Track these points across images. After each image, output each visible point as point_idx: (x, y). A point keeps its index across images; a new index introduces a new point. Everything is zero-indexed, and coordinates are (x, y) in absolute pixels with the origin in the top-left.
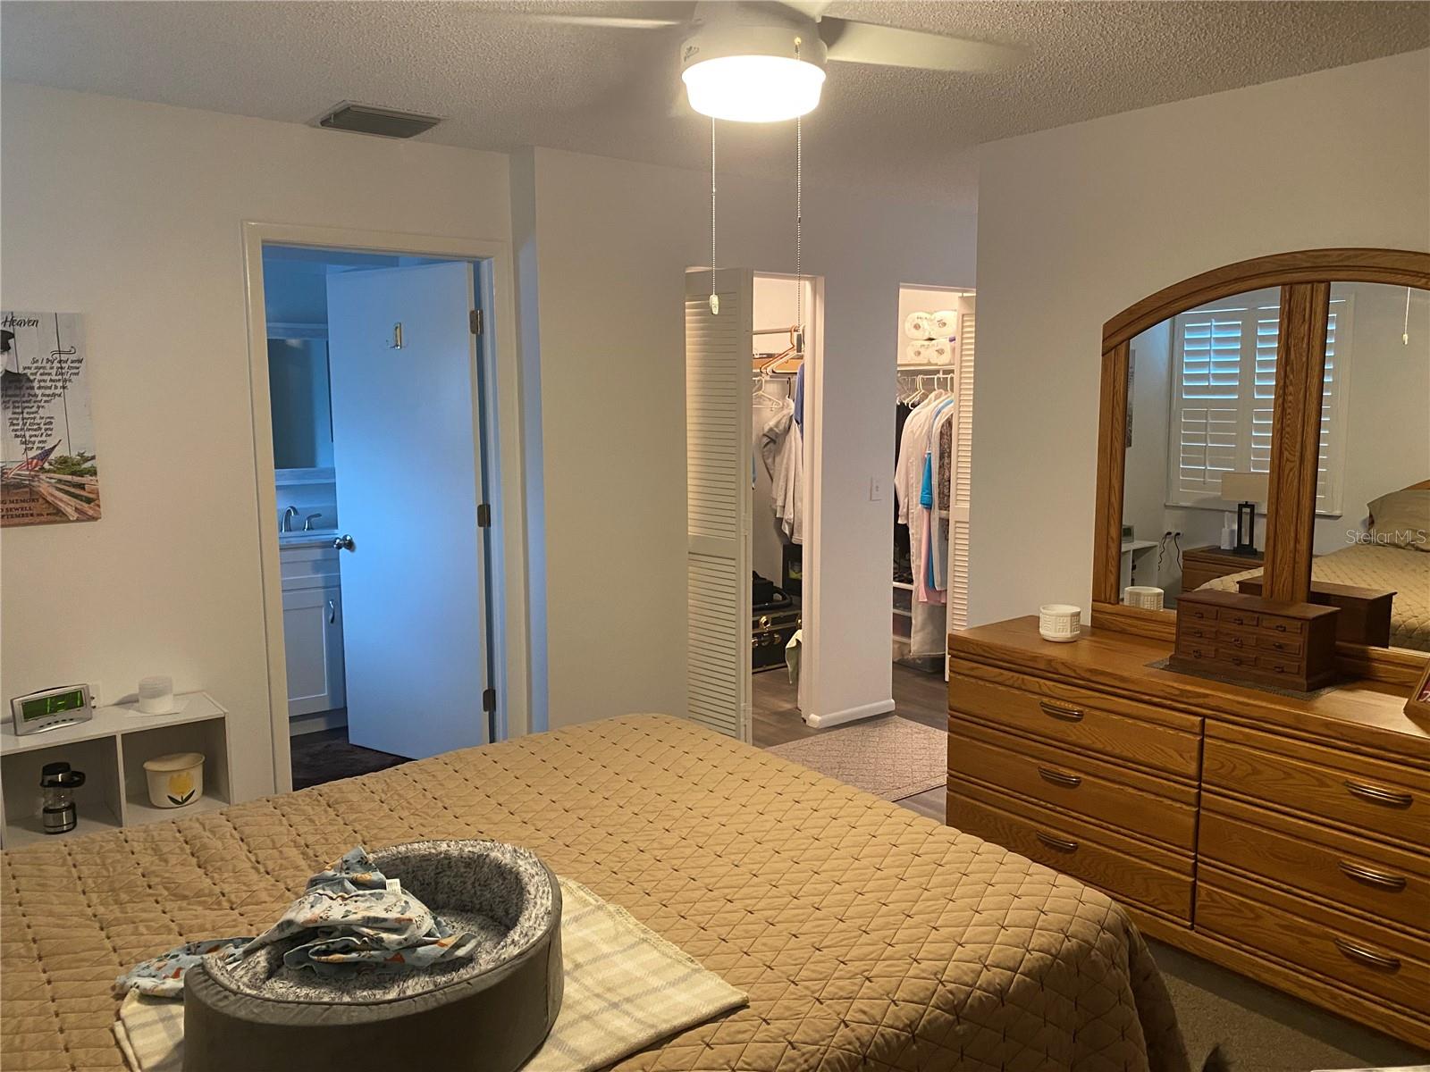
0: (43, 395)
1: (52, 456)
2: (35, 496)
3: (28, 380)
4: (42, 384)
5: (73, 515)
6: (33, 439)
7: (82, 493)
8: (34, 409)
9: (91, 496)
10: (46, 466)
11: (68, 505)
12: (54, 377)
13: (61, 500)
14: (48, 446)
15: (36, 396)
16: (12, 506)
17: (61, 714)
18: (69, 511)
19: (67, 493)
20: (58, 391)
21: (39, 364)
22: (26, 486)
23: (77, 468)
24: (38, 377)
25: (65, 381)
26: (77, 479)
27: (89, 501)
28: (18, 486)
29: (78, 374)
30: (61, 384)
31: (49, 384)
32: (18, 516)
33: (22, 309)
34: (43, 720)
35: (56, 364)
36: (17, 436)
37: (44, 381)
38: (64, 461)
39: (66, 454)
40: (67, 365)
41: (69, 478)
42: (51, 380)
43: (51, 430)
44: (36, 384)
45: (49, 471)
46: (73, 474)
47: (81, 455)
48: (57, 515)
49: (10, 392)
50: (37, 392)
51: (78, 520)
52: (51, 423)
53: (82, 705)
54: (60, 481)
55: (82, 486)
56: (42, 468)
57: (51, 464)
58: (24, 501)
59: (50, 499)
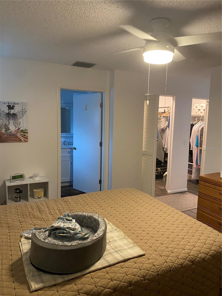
0: (19, 118)
1: (20, 129)
2: (17, 137)
3: (17, 115)
4: (19, 116)
5: (23, 141)
6: (17, 126)
7: (25, 136)
8: (18, 120)
9: (27, 137)
10: (19, 131)
11: (22, 139)
12: (21, 114)
13: (21, 138)
14: (19, 127)
15: (18, 118)
16: (13, 138)
17: (19, 179)
18: (22, 140)
19: (22, 136)
20: (22, 117)
21: (19, 112)
22: (15, 135)
23: (24, 132)
24: (18, 114)
25: (23, 115)
26: (24, 134)
27: (26, 138)
28: (14, 135)
29: (25, 114)
30: (22, 116)
31: (20, 116)
32: (13, 141)
33: (16, 101)
34: (16, 180)
35: (22, 112)
36: (14, 125)
37: (20, 115)
38: (22, 130)
39: (23, 129)
40: (24, 112)
41: (23, 134)
42: (21, 115)
43: (20, 124)
44: (18, 116)
45: (19, 132)
46: (23, 133)
47: (25, 129)
48: (20, 141)
49: (13, 117)
50: (18, 117)
51: (24, 142)
52: (20, 123)
53: (23, 177)
54: (21, 134)
55: (25, 135)
56: (18, 132)
57: (20, 131)
58: (14, 138)
59: (19, 137)
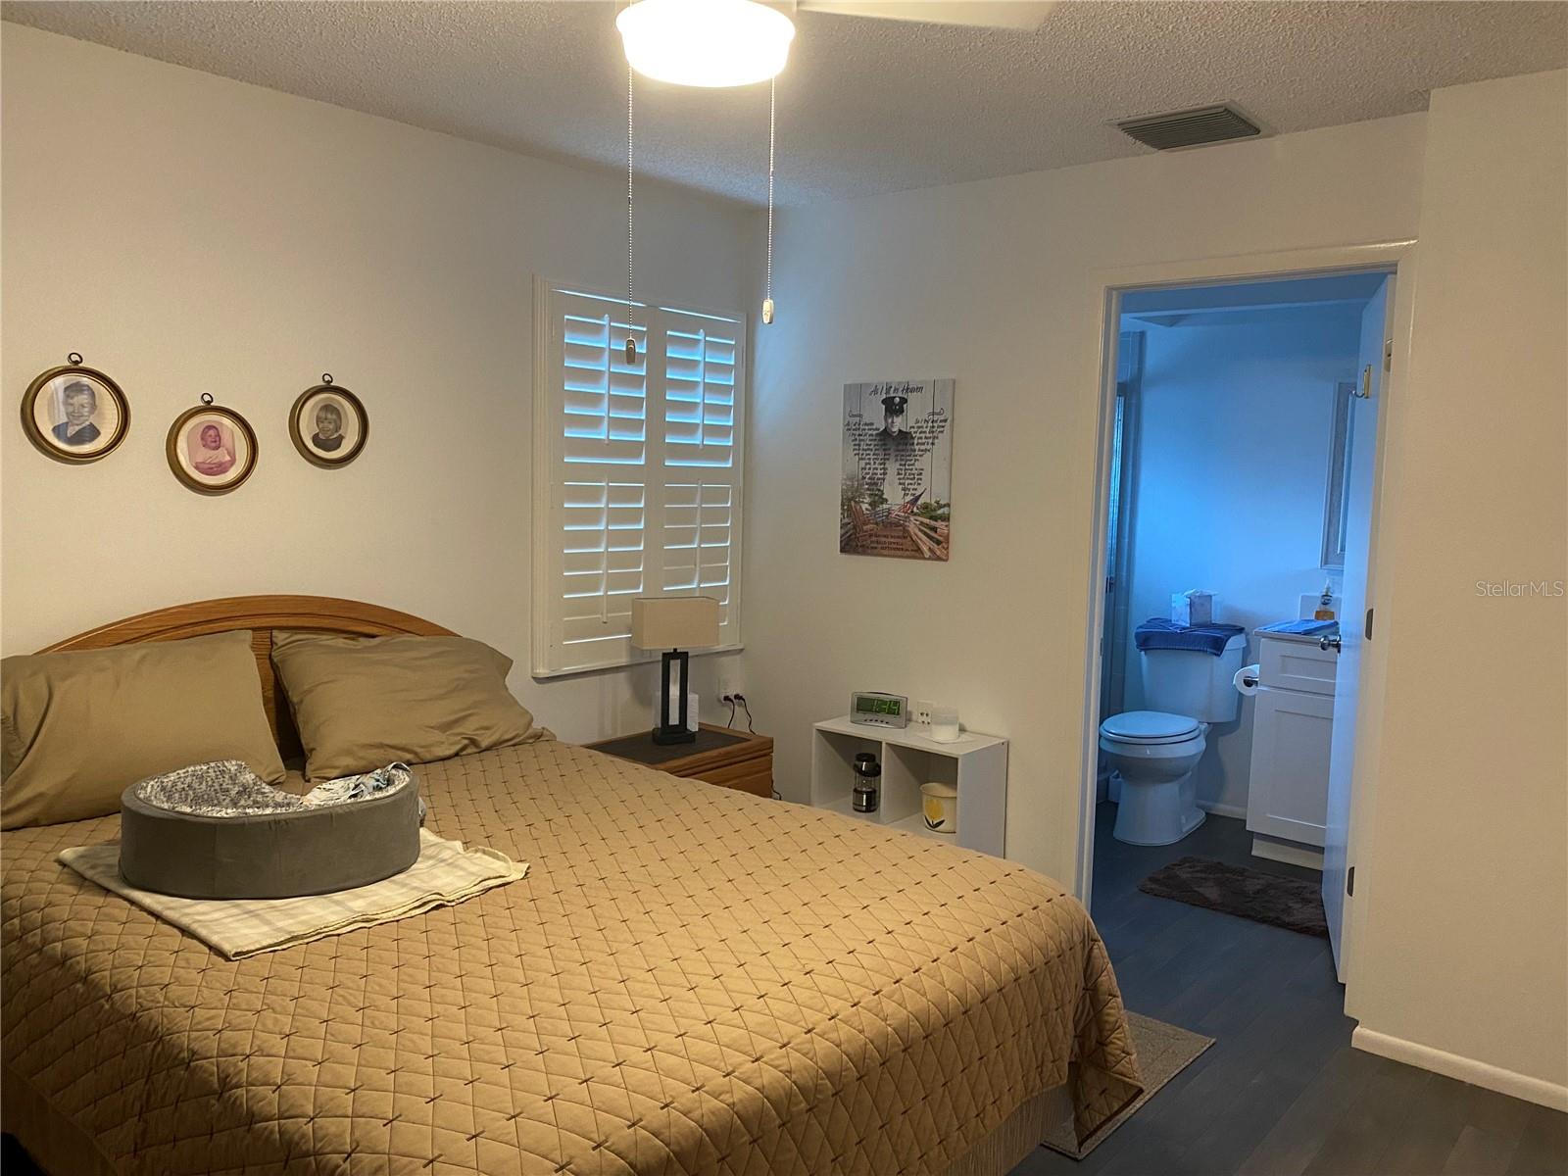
0: (919, 450)
1: (919, 502)
2: (906, 534)
3: (913, 438)
4: (920, 441)
5: (927, 554)
6: (910, 487)
7: (932, 534)
8: (913, 462)
9: (941, 539)
10: (915, 510)
11: (925, 545)
12: (928, 435)
13: (921, 540)
14: (918, 493)
15: (915, 451)
16: (892, 540)
17: (881, 716)
18: (925, 549)
19: (925, 534)
20: (928, 447)
21: (919, 425)
22: (901, 525)
23: (933, 514)
24: (918, 435)
25: (934, 438)
26: (933, 523)
27: (938, 543)
28: (897, 525)
29: (942, 432)
30: (930, 441)
31: (924, 441)
32: (894, 549)
33: (915, 378)
34: (868, 716)
35: (930, 424)
36: (900, 484)
37: (921, 438)
38: (926, 506)
39: (929, 501)
40: (938, 422)
41: (927, 521)
42: (926, 438)
43: (921, 479)
44: (916, 442)
45: (915, 514)
46: (931, 518)
47: (937, 502)
48: (917, 553)
49: (900, 447)
50: (917, 447)
51: (929, 559)
52: (921, 474)
53: (898, 714)
54: (922, 523)
55: (934, 529)
56: (912, 512)
57: (918, 509)
58: (899, 537)
59: (915, 538)
